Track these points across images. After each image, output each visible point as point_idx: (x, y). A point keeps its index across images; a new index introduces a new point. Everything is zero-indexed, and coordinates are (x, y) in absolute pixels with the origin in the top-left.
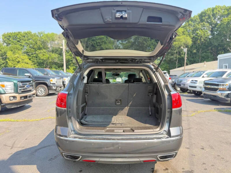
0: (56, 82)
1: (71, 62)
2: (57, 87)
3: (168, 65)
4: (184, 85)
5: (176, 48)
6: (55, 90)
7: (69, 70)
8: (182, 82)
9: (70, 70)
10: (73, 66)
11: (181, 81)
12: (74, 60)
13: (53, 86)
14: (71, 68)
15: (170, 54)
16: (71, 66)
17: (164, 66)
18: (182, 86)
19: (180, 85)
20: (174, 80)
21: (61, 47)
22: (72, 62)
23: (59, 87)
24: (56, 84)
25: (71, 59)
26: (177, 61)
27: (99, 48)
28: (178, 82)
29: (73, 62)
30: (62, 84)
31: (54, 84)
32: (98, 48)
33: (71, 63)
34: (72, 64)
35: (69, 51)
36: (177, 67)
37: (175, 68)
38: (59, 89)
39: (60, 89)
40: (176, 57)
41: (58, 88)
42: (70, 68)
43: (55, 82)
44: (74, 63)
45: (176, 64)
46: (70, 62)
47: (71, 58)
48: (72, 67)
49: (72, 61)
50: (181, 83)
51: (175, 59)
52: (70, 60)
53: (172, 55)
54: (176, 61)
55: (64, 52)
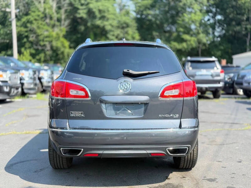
0: (10, 80)
1: (25, 40)
2: (11, 88)
3: (229, 45)
4: (249, 83)
5: (247, 10)
6: (8, 93)
7: (22, 56)
8: (246, 78)
9: (24, 58)
10: (30, 48)
11: (243, 77)
12: (31, 36)
13: (5, 86)
14: (25, 53)
15: (234, 23)
16: (26, 48)
17: (222, 48)
18: (245, 85)
19: (241, 84)
20: (232, 75)
21: (8, 10)
22: (28, 40)
23: (14, 88)
24: (9, 82)
25: (26, 34)
26: (249, 37)
27: (85, 9)
28: (238, 78)
29: (31, 39)
30: (19, 82)
31: (6, 82)
32: (82, 9)
33: (25, 43)
34: (27, 45)
35: (20, 16)
36: (248, 49)
37: (244, 51)
38: (14, 92)
39: (16, 91)
40: (246, 29)
41: (12, 90)
42: (23, 53)
43: (7, 79)
44: (31, 43)
45: (246, 42)
46: (23, 39)
47: (26, 32)
48: (28, 51)
49: (27, 37)
50: (243, 81)
51: (244, 33)
52: (24, 36)
53: (239, 24)
54: (247, 37)
55: (13, 20)
